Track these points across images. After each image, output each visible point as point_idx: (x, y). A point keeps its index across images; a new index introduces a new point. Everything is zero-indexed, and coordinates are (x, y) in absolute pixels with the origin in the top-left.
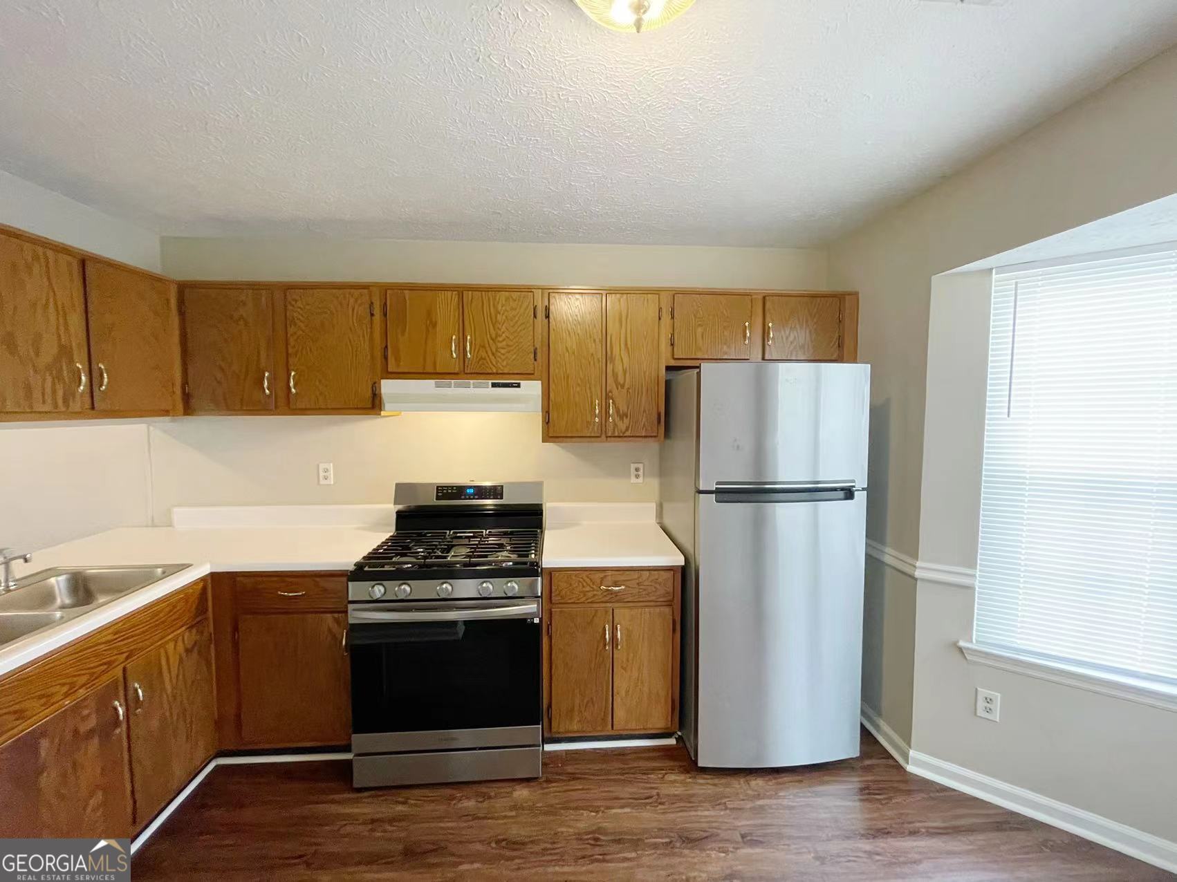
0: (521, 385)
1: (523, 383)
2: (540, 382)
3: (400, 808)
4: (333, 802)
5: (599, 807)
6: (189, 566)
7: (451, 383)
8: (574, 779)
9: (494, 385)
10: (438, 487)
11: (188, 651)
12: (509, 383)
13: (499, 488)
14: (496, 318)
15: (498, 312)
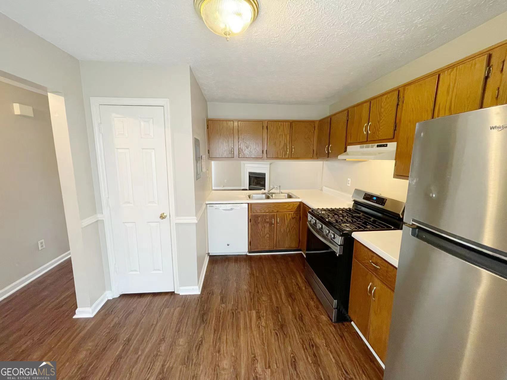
0: (388, 145)
1: (389, 144)
2: (396, 143)
3: (304, 288)
4: (301, 276)
5: (330, 347)
6: (299, 198)
7: (369, 146)
8: (341, 337)
9: (378, 146)
10: (365, 193)
11: (293, 218)
12: (383, 145)
13: (385, 200)
14: (381, 110)
15: (381, 107)
